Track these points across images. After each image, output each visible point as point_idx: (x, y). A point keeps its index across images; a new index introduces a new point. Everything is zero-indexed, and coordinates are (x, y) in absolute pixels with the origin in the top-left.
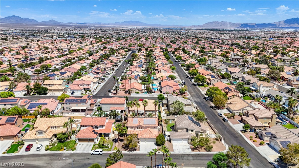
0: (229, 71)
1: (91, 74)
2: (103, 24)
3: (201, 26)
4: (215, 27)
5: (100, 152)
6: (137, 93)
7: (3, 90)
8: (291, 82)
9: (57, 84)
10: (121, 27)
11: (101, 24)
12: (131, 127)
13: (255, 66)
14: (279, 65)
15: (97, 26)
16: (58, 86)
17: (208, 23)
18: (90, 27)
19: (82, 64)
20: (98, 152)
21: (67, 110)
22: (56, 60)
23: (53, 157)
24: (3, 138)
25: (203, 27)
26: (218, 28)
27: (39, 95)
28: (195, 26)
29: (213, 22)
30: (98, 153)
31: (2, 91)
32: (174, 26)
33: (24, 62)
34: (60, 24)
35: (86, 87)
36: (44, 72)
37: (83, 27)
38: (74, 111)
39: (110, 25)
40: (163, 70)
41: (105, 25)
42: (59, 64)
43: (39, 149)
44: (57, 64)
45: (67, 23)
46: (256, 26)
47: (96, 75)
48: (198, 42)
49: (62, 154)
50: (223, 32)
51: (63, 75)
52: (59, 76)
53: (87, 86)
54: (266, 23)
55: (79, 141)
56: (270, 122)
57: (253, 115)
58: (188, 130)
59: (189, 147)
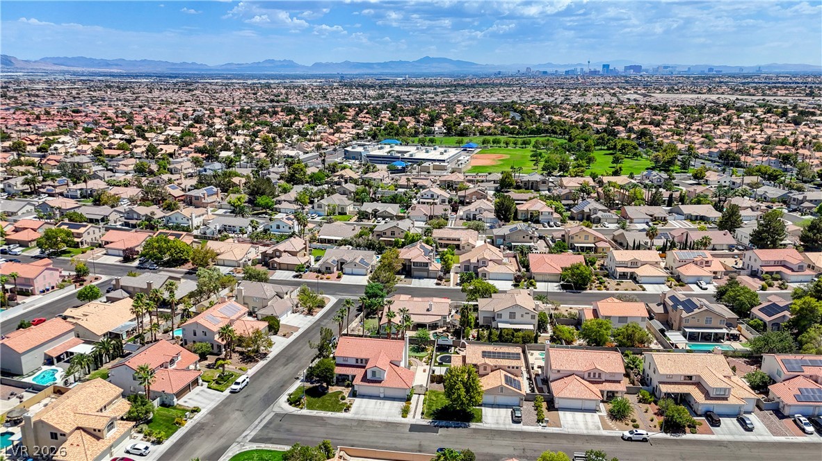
8: (201, 201)
13: (81, 186)
56: (305, 253)
57: (285, 252)
58: (281, 295)
59: (302, 315)
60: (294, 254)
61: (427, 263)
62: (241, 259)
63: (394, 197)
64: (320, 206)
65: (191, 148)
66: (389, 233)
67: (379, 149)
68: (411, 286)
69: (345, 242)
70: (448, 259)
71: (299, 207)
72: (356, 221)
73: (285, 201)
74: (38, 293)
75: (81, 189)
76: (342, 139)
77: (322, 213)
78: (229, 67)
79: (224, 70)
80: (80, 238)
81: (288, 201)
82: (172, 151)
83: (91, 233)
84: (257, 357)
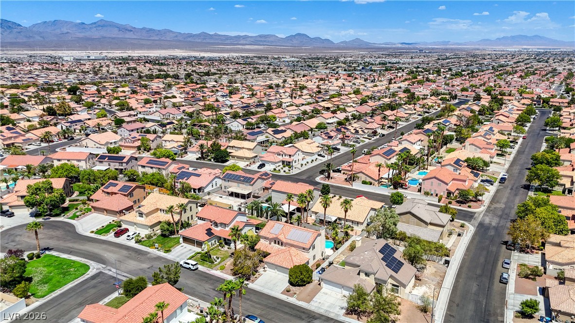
1: (318, 137)
2: (453, 45)
5: (190, 266)
6: (364, 183)
7: (174, 147)
9: (246, 148)
10: (490, 49)
11: (450, 43)
12: (265, 238)
15: (437, 48)
16: (247, 150)
18: (421, 51)
19: (325, 118)
20: (188, 264)
21: (225, 190)
22: (293, 110)
23: (133, 254)
24: (95, 210)
27: (215, 162)
30: (185, 265)
31: (173, 149)
33: (244, 110)
34: (368, 47)
35: (287, 158)
36: (260, 128)
37: (408, 51)
39: (468, 47)
40: (472, 144)
41: (458, 45)
42: (295, 116)
43: (129, 238)
44: (293, 116)
45: (382, 44)
47: (325, 141)
49: (149, 253)
51: (275, 136)
52: (269, 136)
55: (183, 240)
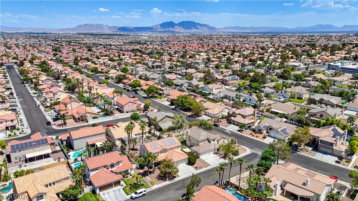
0: (168, 79)
3: (71, 30)
4: (90, 30)
6: (94, 118)
8: (227, 82)
13: (185, 71)
14: (201, 69)
17: (80, 26)
20: (142, 192)
21: (16, 161)
25: (75, 31)
26: (94, 32)
28: (63, 30)
29: (86, 25)
30: (141, 194)
32: (32, 28)
35: (9, 124)
38: (31, 160)
46: (135, 30)
48: (91, 49)
50: (105, 37)
53: (10, 122)
54: (144, 27)
55: (100, 190)
56: (253, 117)
57: (239, 114)
58: (210, 141)
59: (219, 157)
60: (244, 117)
61: (332, 144)
62: (217, 114)
63: (341, 93)
64: (286, 92)
65: (248, 59)
66: (318, 115)
67: (353, 65)
68: (313, 157)
69: (282, 116)
70: (354, 145)
71: (275, 91)
72: (306, 104)
73: (268, 87)
74: (125, 112)
75: (185, 72)
76: (333, 59)
77: (287, 96)
78: (298, 29)
79: (295, 30)
80: (163, 91)
81: (269, 87)
82: (237, 60)
83: (168, 90)
84: (168, 178)
